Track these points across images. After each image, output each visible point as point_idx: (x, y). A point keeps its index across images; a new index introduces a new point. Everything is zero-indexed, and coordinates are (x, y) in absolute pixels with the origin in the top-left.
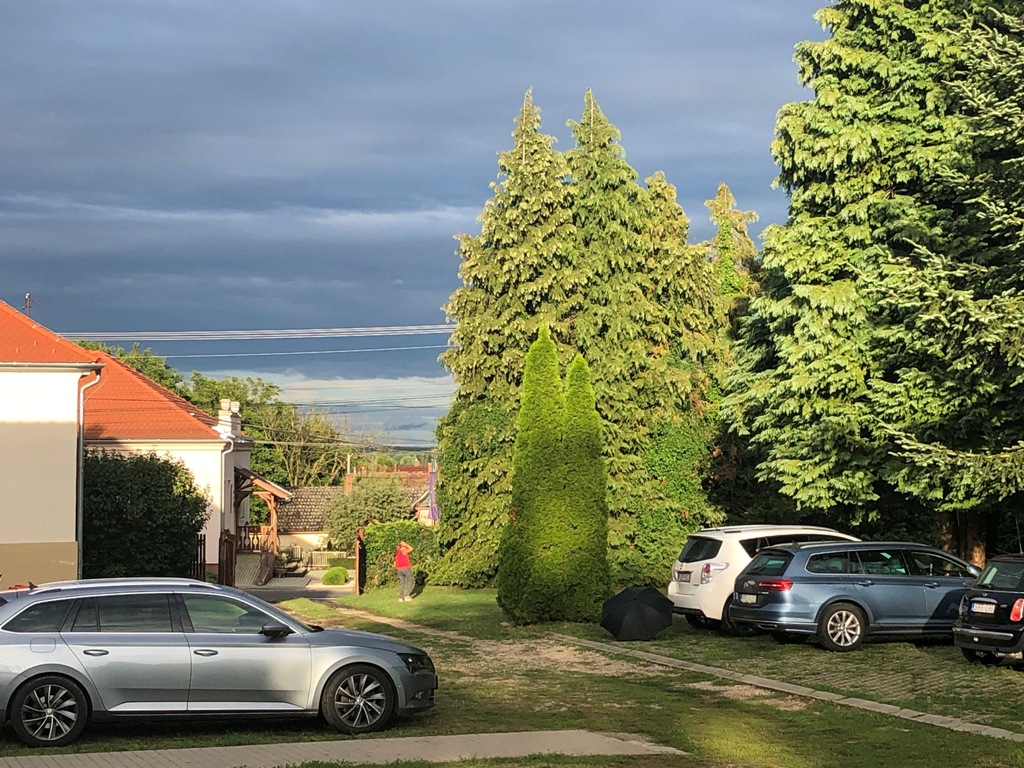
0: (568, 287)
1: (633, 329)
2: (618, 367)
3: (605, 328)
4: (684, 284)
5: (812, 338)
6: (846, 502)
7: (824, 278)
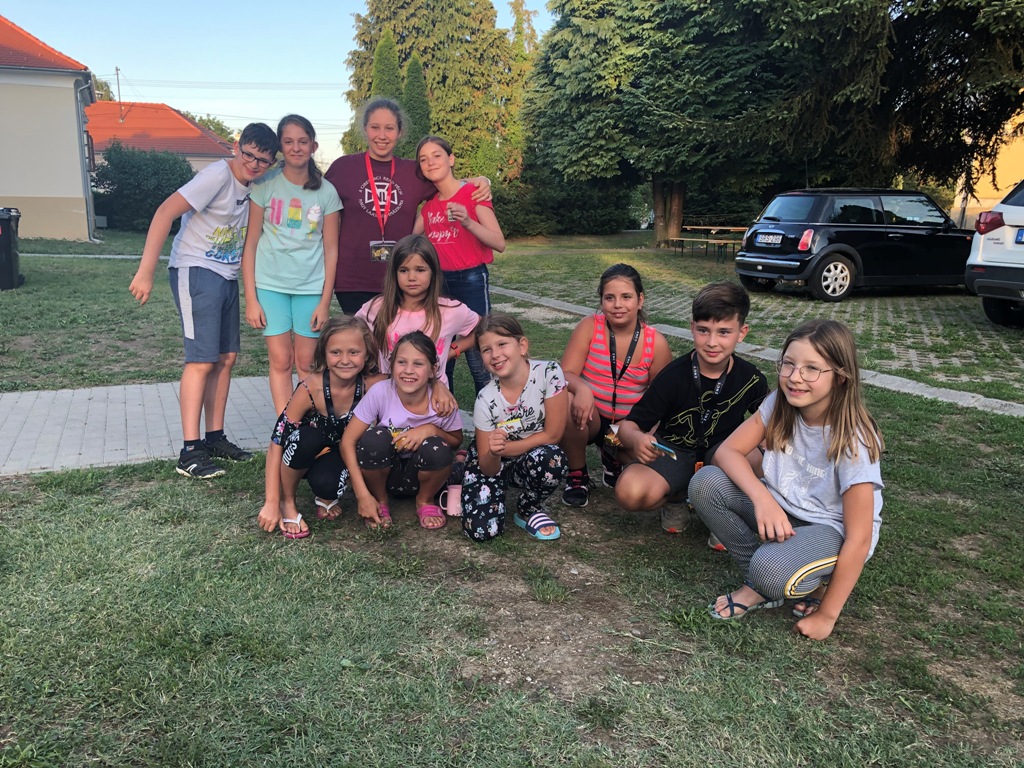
0: (422, 48)
1: (462, 78)
2: (452, 102)
3: (445, 78)
4: (494, 51)
5: (583, 57)
6: (598, 176)
7: (592, 15)
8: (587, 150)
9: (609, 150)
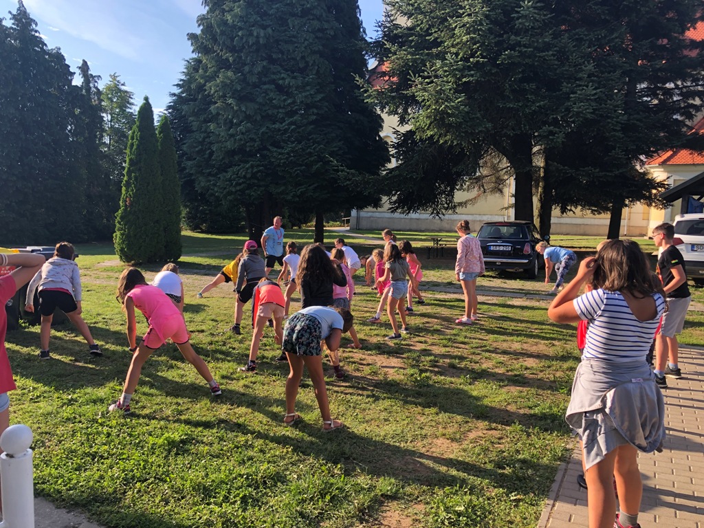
8: (243, 185)
9: (259, 186)
